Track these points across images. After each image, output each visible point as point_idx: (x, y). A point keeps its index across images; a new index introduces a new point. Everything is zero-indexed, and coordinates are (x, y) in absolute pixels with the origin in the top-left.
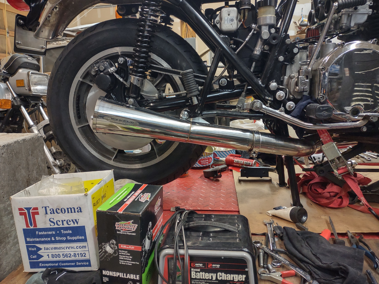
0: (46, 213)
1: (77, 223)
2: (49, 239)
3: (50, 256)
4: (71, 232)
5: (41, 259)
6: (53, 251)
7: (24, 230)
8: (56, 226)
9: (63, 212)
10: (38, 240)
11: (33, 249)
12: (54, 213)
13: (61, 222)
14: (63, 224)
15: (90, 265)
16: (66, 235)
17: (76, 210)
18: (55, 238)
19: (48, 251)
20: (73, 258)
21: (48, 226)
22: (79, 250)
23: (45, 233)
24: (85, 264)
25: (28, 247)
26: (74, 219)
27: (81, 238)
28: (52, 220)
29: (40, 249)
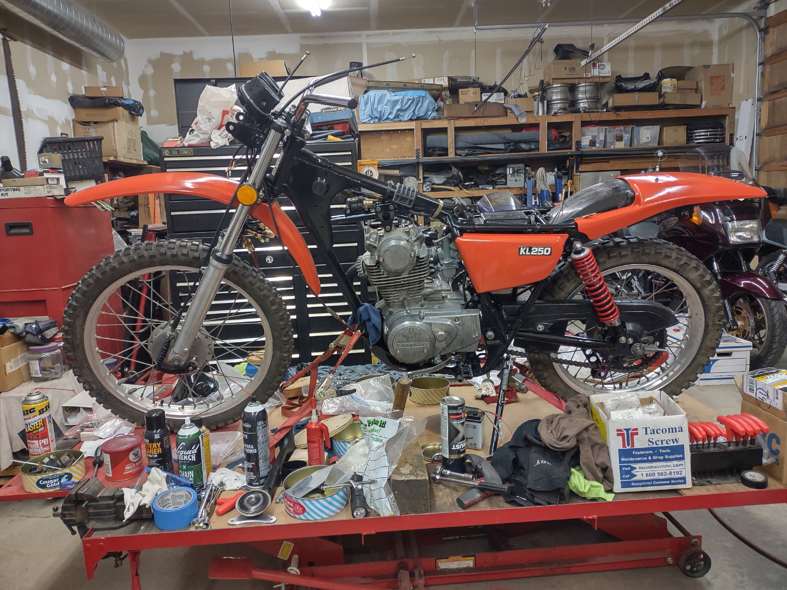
0: (646, 434)
1: (677, 442)
2: (646, 459)
3: (644, 475)
4: (669, 451)
5: (634, 479)
6: (648, 470)
7: (620, 450)
8: (655, 446)
9: (664, 432)
10: (633, 459)
11: (627, 469)
12: (654, 433)
13: (660, 441)
14: (662, 444)
15: (685, 483)
16: (663, 454)
17: (678, 430)
18: (652, 457)
19: (643, 470)
20: (668, 476)
21: (647, 446)
22: (676, 468)
23: (642, 453)
24: (680, 481)
25: (621, 467)
26: (674, 438)
27: (679, 456)
28: (651, 440)
29: (635, 468)
